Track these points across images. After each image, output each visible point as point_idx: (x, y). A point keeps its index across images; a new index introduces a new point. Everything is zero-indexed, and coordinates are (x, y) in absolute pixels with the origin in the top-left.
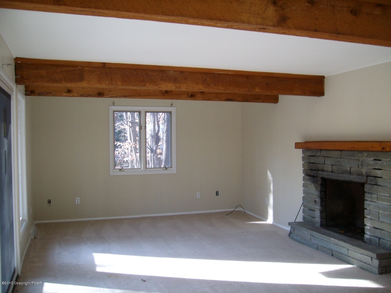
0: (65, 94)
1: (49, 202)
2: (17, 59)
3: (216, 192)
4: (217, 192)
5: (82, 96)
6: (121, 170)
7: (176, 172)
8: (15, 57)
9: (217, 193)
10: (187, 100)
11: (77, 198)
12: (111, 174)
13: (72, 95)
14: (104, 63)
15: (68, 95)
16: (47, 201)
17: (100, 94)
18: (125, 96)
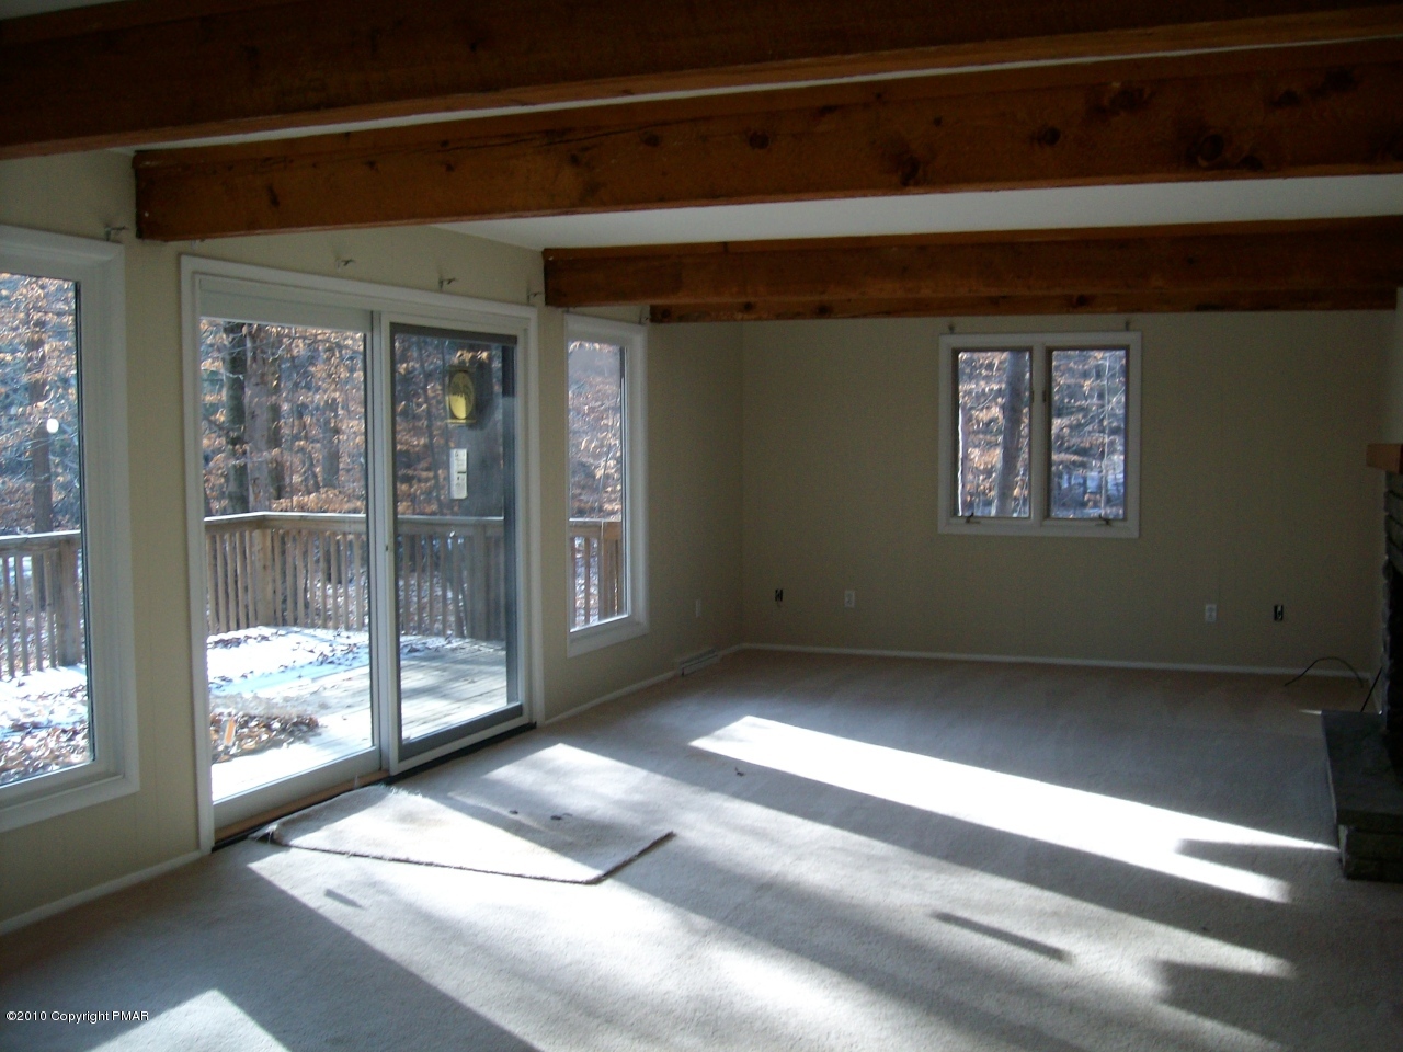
0: (740, 316)
1: (779, 596)
2: (547, 252)
3: (1276, 608)
4: (1279, 609)
5: (779, 316)
6: (972, 519)
7: (1136, 535)
8: (542, 249)
9: (1278, 615)
10: (1068, 312)
11: (847, 592)
12: (943, 529)
13: (753, 316)
14: (725, 244)
15: (746, 316)
16: (774, 595)
17: (823, 311)
18: (889, 313)
